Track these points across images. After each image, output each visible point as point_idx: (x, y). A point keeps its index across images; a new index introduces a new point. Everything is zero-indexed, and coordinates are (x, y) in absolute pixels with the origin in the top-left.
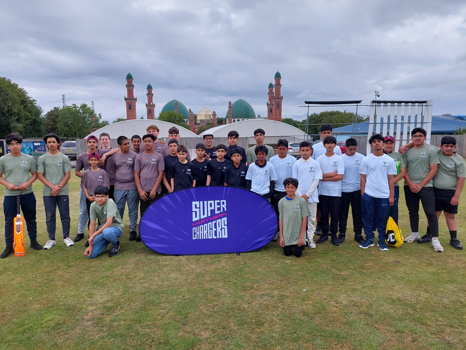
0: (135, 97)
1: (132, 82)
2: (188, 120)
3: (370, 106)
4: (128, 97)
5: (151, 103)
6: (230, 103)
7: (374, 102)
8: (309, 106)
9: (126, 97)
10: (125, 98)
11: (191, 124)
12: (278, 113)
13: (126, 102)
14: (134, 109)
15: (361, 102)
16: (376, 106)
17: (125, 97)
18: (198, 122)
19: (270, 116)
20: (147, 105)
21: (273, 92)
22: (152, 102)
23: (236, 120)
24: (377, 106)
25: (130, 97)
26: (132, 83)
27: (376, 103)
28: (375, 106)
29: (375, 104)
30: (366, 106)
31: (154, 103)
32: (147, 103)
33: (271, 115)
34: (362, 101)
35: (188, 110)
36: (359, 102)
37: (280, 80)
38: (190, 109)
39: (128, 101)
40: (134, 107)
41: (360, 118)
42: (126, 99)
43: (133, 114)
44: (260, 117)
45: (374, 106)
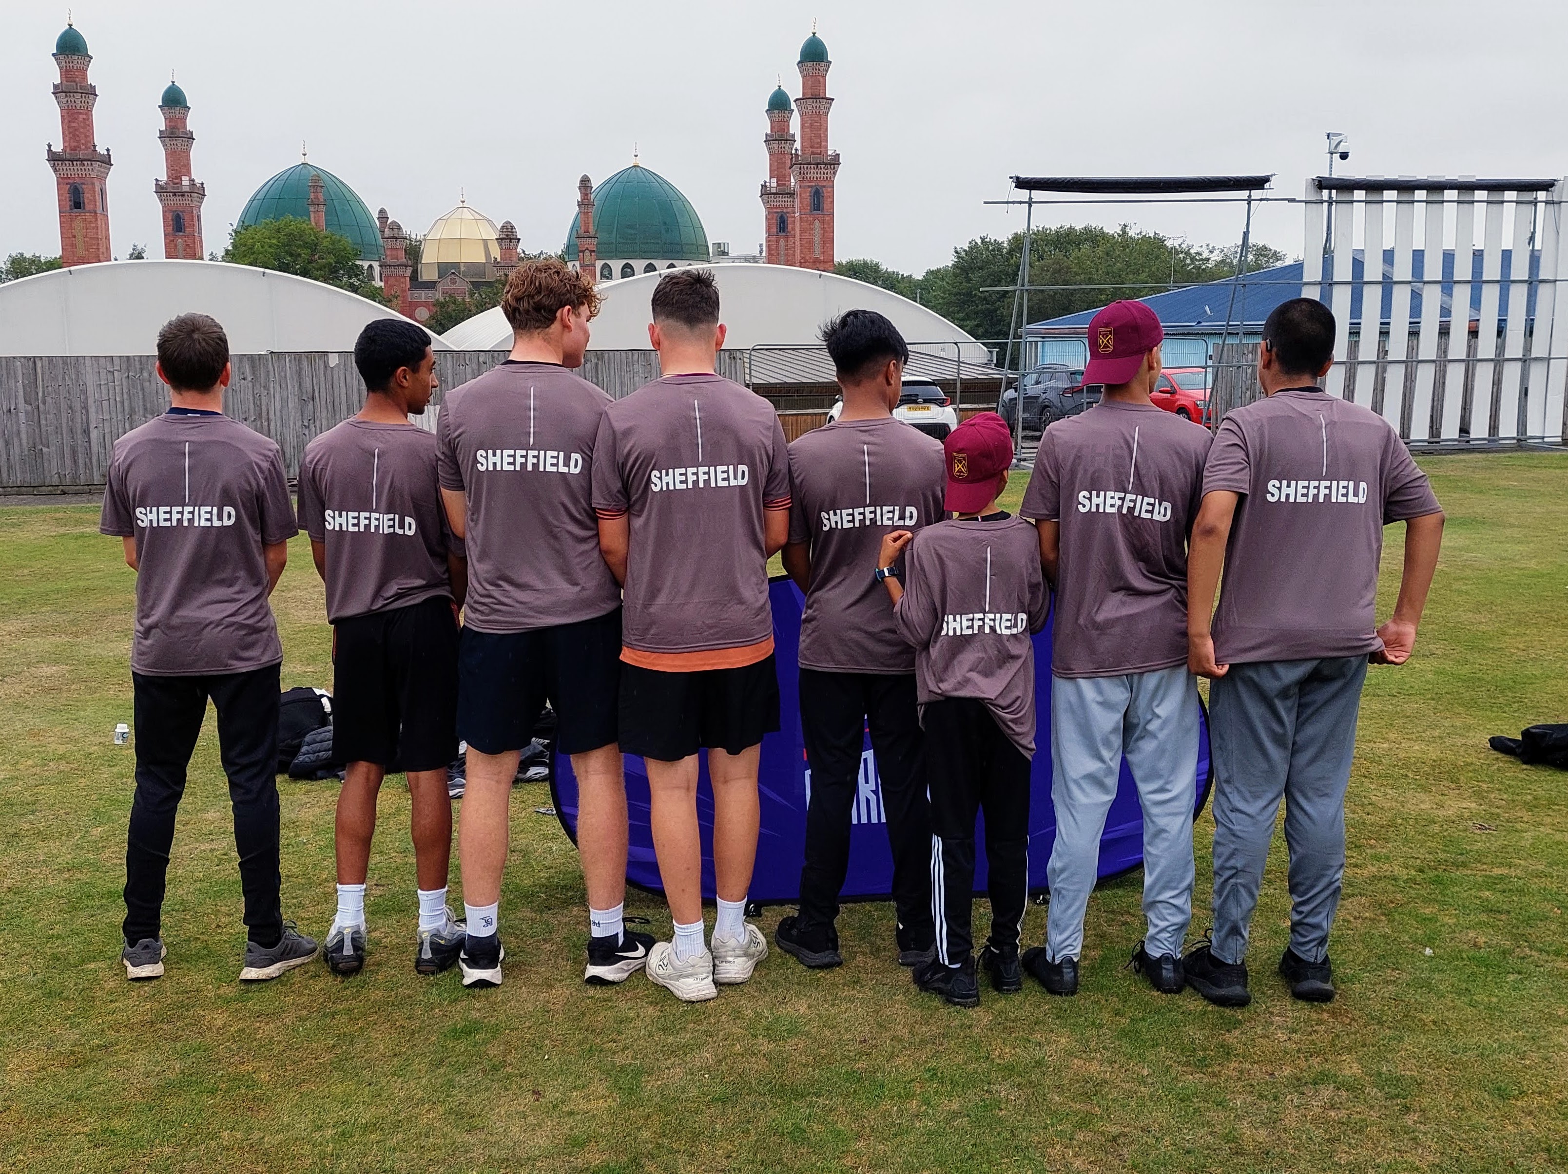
0: (101, 150)
1: (84, 72)
2: (376, 265)
3: (1306, 202)
4: (64, 150)
5: (185, 181)
6: (585, 183)
7: (1321, 184)
8: (1030, 198)
9: (58, 147)
10: (50, 150)
11: (392, 286)
12: (817, 236)
13: (55, 170)
14: (99, 211)
15: (1267, 185)
16: (1330, 203)
17: (49, 146)
18: (428, 275)
19: (778, 247)
20: (160, 190)
21: (791, 132)
22: (188, 173)
23: (617, 265)
24: (1337, 202)
25: (74, 149)
26: (85, 77)
27: (1330, 188)
28: (1325, 205)
29: (1325, 193)
30: (1290, 200)
31: (198, 181)
32: (163, 178)
33: (782, 242)
34: (1273, 179)
35: (375, 216)
36: (1258, 183)
37: (824, 77)
38: (382, 212)
39: (68, 169)
40: (98, 198)
41: (1193, 259)
42: (54, 158)
43: (91, 233)
44: (724, 253)
45: (1322, 202)
